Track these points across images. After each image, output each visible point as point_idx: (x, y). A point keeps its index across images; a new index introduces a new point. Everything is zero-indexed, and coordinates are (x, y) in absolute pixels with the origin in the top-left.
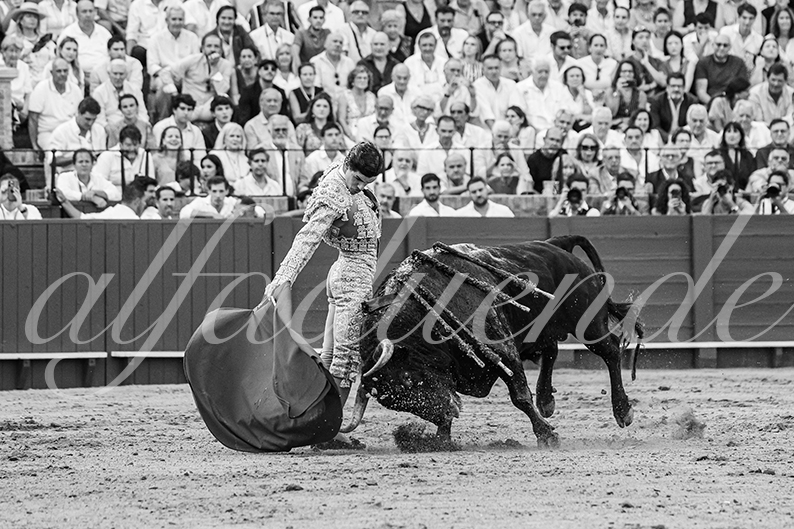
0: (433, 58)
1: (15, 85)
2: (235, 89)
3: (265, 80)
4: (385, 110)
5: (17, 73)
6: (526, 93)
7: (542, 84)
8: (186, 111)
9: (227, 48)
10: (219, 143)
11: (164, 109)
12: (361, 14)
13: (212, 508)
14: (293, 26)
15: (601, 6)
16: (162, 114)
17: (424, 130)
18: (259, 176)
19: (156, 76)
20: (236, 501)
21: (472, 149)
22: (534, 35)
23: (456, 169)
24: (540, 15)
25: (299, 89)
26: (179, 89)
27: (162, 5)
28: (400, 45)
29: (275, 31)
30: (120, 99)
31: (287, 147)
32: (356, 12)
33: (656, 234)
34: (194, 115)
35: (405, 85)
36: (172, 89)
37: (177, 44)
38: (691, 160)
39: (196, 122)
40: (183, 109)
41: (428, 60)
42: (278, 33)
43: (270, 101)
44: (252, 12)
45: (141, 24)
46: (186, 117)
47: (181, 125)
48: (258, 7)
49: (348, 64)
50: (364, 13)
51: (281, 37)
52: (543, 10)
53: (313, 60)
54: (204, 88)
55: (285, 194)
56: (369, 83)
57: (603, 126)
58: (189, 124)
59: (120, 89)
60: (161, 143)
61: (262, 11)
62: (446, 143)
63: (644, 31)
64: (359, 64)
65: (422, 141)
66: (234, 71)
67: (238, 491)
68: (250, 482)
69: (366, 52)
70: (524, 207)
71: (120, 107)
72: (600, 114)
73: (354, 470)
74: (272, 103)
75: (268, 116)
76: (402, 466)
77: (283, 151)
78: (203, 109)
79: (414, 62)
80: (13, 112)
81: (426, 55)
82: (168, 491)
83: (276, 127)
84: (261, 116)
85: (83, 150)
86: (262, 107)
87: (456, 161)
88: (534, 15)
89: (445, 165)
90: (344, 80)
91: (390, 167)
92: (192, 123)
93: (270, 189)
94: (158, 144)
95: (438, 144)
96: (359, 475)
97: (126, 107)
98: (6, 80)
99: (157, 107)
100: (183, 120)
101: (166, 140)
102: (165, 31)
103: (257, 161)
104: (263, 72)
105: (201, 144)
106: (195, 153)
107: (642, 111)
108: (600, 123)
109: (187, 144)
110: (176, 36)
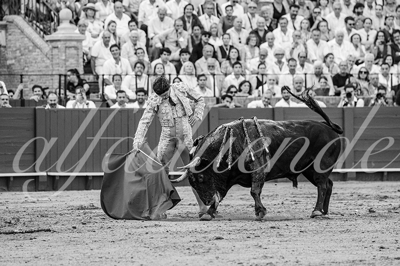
0: (287, 30)
1: (84, 43)
2: (190, 45)
3: (204, 42)
4: (263, 56)
5: (86, 37)
6: (332, 46)
7: (340, 42)
8: (166, 56)
10: (182, 72)
11: (156, 55)
12: (252, 8)
13: (180, 248)
14: (219, 15)
15: (369, 4)
16: (155, 57)
17: (281, 65)
18: (202, 88)
19: (152, 39)
20: (191, 244)
21: (306, 74)
22: (336, 18)
23: (299, 84)
24: (339, 9)
25: (222, 46)
26: (163, 45)
27: (155, 4)
28: (271, 23)
29: (210, 16)
30: (136, 50)
31: (216, 73)
32: (250, 7)
33: (396, 115)
34: (171, 57)
36: (159, 45)
37: (162, 24)
39: (172, 61)
40: (165, 55)
41: (284, 30)
42: (211, 18)
43: (208, 52)
44: (198, 8)
45: (145, 14)
46: (167, 59)
47: (165, 62)
48: (202, 6)
50: (254, 8)
51: (213, 20)
52: (340, 7)
53: (228, 31)
54: (175, 45)
55: (215, 96)
57: (370, 63)
58: (168, 62)
59: (135, 45)
60: (154, 72)
61: (204, 7)
62: (292, 72)
63: (391, 16)
64: (251, 33)
65: (281, 69)
66: (190, 37)
67: (193, 239)
68: (198, 235)
69: (255, 27)
70: (331, 102)
71: (136, 54)
72: (369, 57)
73: (249, 229)
74: (209, 53)
75: (206, 59)
76: (272, 228)
77: (214, 75)
78: (175, 55)
79: (277, 32)
80: (83, 56)
81: (283, 28)
82: (159, 239)
83: (209, 65)
84: (203, 58)
85: (117, 75)
86: (204, 54)
87: (298, 80)
88: (336, 9)
89: (293, 82)
90: (244, 40)
91: (265, 83)
92: (170, 61)
93: (207, 94)
94: (153, 72)
95: (288, 72)
96: (251, 232)
97: (139, 53)
98: (80, 41)
99: (153, 54)
100: (165, 60)
101: (157, 70)
102: (157, 17)
103: (201, 80)
104: (204, 38)
105: (174, 72)
106: (171, 76)
107: (389, 55)
108: (368, 61)
109: (167, 72)
110: (162, 19)
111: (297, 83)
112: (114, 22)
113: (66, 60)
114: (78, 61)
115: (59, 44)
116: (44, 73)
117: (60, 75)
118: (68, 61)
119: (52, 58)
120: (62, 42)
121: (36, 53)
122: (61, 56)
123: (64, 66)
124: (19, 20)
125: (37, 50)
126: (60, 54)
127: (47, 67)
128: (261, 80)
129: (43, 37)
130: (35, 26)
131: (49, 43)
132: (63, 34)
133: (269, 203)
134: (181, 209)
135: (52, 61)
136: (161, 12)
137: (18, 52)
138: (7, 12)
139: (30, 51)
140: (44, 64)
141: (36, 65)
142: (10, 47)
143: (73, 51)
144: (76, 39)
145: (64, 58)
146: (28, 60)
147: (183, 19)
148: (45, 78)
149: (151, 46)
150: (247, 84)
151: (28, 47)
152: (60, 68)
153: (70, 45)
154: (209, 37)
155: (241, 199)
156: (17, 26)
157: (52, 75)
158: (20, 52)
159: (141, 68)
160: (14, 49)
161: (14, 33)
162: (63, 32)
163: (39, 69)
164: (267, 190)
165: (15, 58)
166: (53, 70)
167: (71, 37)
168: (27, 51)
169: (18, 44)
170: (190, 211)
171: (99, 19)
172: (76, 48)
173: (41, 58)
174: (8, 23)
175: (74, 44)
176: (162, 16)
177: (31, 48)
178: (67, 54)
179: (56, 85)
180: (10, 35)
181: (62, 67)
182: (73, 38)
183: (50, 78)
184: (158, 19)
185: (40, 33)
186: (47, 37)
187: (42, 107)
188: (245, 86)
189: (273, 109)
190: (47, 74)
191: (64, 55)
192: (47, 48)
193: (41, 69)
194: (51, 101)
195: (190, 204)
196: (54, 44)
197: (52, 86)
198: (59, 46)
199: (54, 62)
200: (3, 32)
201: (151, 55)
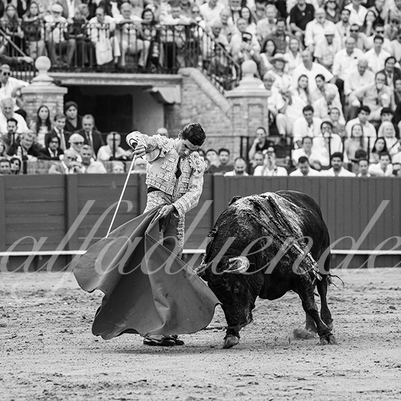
1: (270, 100)
2: (393, 103)
5: (271, 93)
8: (364, 116)
9: (390, 80)
11: (353, 114)
13: (378, 339)
16: (352, 117)
19: (348, 95)
20: (392, 335)
26: (361, 103)
27: (353, 55)
34: (370, 117)
36: (357, 103)
37: (362, 79)
39: (371, 121)
40: (363, 114)
45: (341, 67)
46: (365, 119)
47: (363, 122)
54: (375, 102)
58: (367, 123)
60: (352, 133)
66: (393, 93)
67: (392, 329)
78: (375, 114)
80: (269, 115)
82: (354, 329)
85: (307, 137)
92: (369, 122)
97: (333, 113)
98: (265, 97)
99: (349, 113)
100: (363, 120)
101: (354, 132)
102: (356, 71)
106: (371, 139)
109: (366, 134)
110: (362, 73)
112: (305, 76)
113: (249, 120)
114: (262, 121)
115: (241, 101)
116: (223, 134)
117: (242, 137)
118: (251, 121)
119: (233, 117)
120: (245, 99)
121: (215, 112)
122: (244, 114)
123: (246, 126)
124: (196, 73)
125: (216, 108)
126: (242, 112)
127: (227, 127)
129: (223, 93)
130: (214, 80)
131: (229, 100)
132: (246, 89)
134: (381, 294)
135: (233, 121)
136: (362, 64)
137: (194, 110)
138: (183, 65)
139: (208, 109)
140: (223, 125)
141: (214, 125)
142: (185, 105)
143: (257, 109)
144: (261, 95)
145: (246, 117)
146: (205, 120)
147: (383, 72)
148: (224, 140)
149: (348, 104)
151: (206, 104)
152: (242, 129)
153: (254, 102)
156: (193, 80)
157: (233, 137)
158: (197, 110)
159: (329, 128)
160: (190, 107)
161: (190, 89)
162: (245, 87)
163: (218, 130)
165: (191, 117)
166: (233, 131)
167: (255, 93)
168: (204, 109)
169: (194, 102)
170: (391, 296)
171: (287, 73)
172: (261, 106)
173: (221, 117)
174: (183, 77)
175: (258, 101)
176: (362, 69)
177: (209, 106)
178: (250, 112)
179: (237, 148)
180: (186, 90)
181: (244, 128)
182: (257, 95)
183: (230, 140)
185: (219, 88)
186: (228, 93)
187: (220, 174)
190: (227, 135)
191: (246, 113)
192: (227, 105)
193: (220, 129)
194: (238, 168)
195: (391, 289)
196: (236, 101)
197: (233, 149)
198: (241, 103)
199: (236, 121)
200: (178, 87)
201: (347, 115)
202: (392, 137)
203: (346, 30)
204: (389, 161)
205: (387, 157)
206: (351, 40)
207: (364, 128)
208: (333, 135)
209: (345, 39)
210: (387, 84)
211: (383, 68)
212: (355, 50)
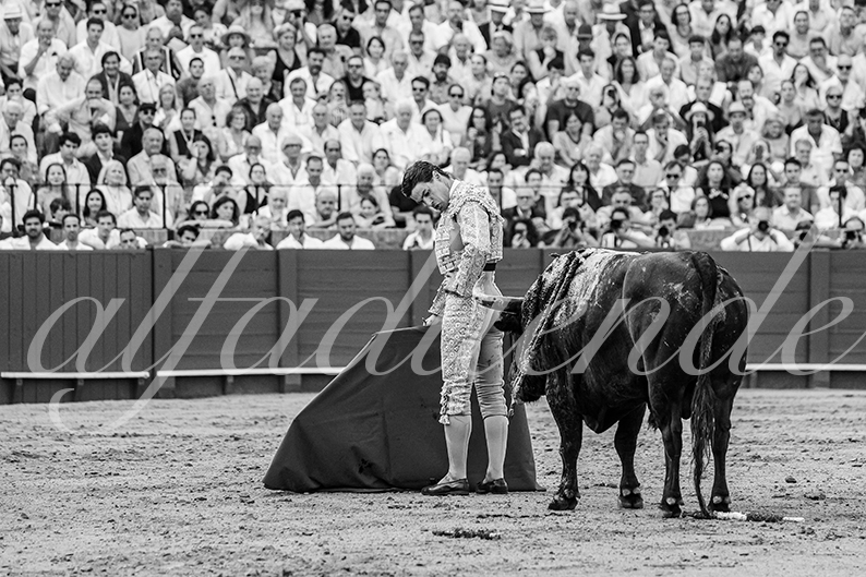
0: (304, 101)
3: (144, 123)
6: (390, 133)
7: (404, 127)
8: (71, 149)
9: (112, 90)
10: (101, 179)
11: (51, 146)
12: (238, 59)
14: (175, 72)
15: (461, 54)
17: (296, 167)
19: (43, 115)
20: (118, 512)
21: (339, 186)
22: (396, 81)
23: (327, 205)
24: (402, 64)
25: (179, 131)
27: (51, 50)
28: (271, 90)
29: (155, 74)
30: (12, 138)
31: (168, 183)
32: (233, 58)
33: (510, 265)
34: (80, 152)
35: (278, 123)
37: (64, 86)
38: (542, 198)
39: (82, 159)
40: (69, 146)
41: (299, 102)
42: (158, 77)
43: (152, 140)
44: (135, 58)
46: (71, 154)
47: (68, 160)
48: (141, 54)
49: (224, 106)
50: (241, 58)
51: (161, 80)
52: (406, 60)
53: (192, 104)
55: (165, 227)
56: (246, 123)
57: (462, 166)
58: (75, 160)
60: (46, 179)
61: (145, 55)
62: (315, 182)
63: (504, 77)
64: (235, 105)
65: (294, 177)
68: (131, 494)
69: (242, 94)
70: (387, 240)
71: (10, 146)
72: (460, 154)
73: (228, 483)
74: (155, 143)
75: (150, 155)
77: (163, 186)
78: (88, 147)
79: (286, 104)
81: (297, 99)
83: (155, 167)
84: (143, 154)
86: (144, 145)
87: (328, 197)
88: (397, 63)
89: (317, 200)
90: (221, 120)
92: (79, 160)
93: (152, 223)
94: (44, 179)
95: (307, 182)
96: (232, 488)
97: (15, 146)
99: (45, 144)
100: (69, 157)
101: (50, 177)
103: (142, 199)
104: (142, 116)
105: (85, 179)
106: (81, 188)
107: (498, 153)
108: (459, 163)
109: (72, 180)
110: (64, 77)
111: (324, 203)
128: (254, 196)
133: (268, 432)
134: (99, 445)
136: (64, 63)
147: (100, 77)
149: (43, 130)
150: (230, 204)
154: (153, 114)
155: (214, 424)
164: (263, 407)
170: (116, 448)
176: (65, 71)
184: (58, 78)
188: (226, 208)
189: (277, 253)
195: (115, 435)
201: (42, 148)
202: (119, 185)
203: (38, 8)
204: (113, 225)
205: (109, 219)
206: (47, 23)
207: (69, 171)
208: (19, 182)
209: (36, 20)
210: (106, 97)
211: (101, 70)
212: (53, 41)
